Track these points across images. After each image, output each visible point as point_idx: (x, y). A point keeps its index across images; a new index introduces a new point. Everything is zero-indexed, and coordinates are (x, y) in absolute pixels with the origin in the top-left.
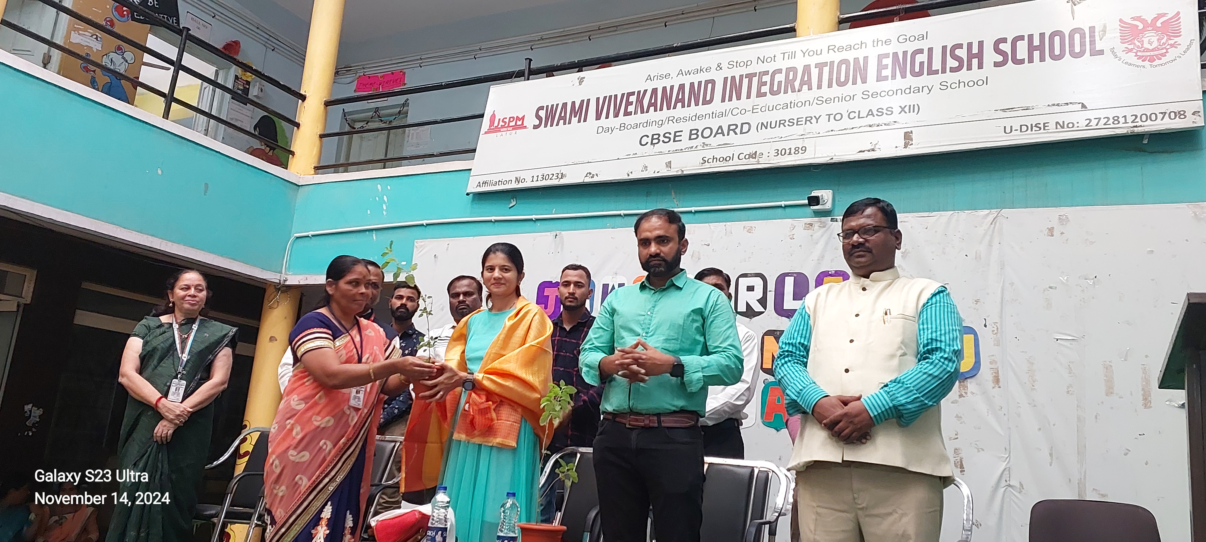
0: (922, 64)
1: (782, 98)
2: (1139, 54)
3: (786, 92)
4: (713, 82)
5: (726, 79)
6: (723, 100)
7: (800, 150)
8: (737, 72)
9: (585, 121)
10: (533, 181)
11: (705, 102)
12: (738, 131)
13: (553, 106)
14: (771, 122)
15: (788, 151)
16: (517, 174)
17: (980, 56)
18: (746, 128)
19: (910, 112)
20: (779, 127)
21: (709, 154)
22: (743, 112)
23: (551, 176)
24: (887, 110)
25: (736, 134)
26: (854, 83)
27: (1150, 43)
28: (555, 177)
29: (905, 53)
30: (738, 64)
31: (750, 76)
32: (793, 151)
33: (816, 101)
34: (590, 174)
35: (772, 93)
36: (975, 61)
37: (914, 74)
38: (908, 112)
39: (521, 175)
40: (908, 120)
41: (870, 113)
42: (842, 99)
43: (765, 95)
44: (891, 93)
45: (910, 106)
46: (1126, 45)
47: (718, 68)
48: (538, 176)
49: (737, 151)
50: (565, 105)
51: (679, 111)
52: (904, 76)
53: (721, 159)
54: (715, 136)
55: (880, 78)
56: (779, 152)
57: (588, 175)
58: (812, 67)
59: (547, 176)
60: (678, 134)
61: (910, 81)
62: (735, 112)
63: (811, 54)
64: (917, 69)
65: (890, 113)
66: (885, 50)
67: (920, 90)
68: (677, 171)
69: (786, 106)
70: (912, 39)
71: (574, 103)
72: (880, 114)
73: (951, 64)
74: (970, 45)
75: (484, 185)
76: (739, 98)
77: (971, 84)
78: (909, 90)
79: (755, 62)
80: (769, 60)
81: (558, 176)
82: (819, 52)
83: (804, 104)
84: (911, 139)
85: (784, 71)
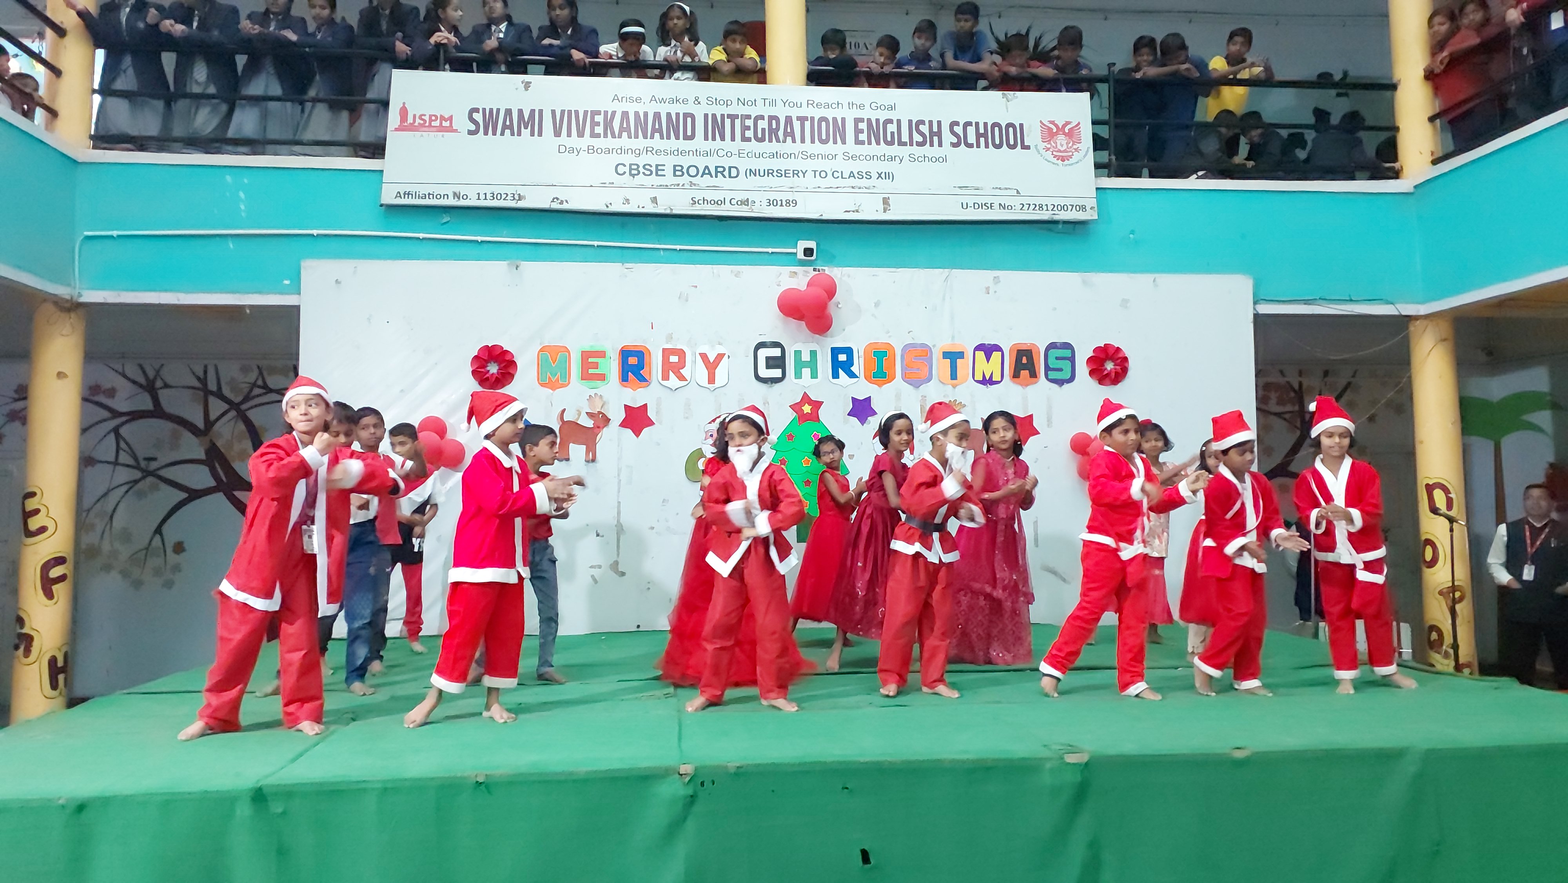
0: (892, 133)
1: (767, 147)
2: (1054, 153)
3: (770, 141)
4: (693, 117)
5: (706, 116)
6: (706, 138)
7: (791, 204)
8: (719, 111)
9: (540, 134)
10: (479, 199)
11: (686, 138)
12: (726, 173)
13: (491, 110)
14: (759, 170)
15: (779, 203)
16: (457, 189)
17: (939, 134)
18: (734, 172)
19: (886, 179)
20: (768, 176)
21: (699, 195)
22: (729, 154)
23: (504, 196)
24: (866, 174)
25: (725, 177)
26: (835, 142)
27: (1062, 146)
28: (509, 197)
29: (877, 120)
30: (717, 102)
31: (733, 117)
32: (784, 203)
33: (800, 155)
34: (558, 199)
35: (757, 139)
36: (936, 139)
37: (887, 143)
38: (884, 178)
39: (463, 190)
40: (884, 185)
41: (852, 175)
42: (826, 157)
43: (749, 140)
44: (868, 158)
45: (886, 173)
46: (1045, 144)
47: (696, 102)
48: (485, 194)
49: (728, 196)
50: (509, 112)
51: (657, 142)
52: (878, 143)
53: (713, 202)
54: (702, 176)
55: (858, 142)
56: (771, 202)
57: (555, 200)
58: (794, 119)
59: (499, 195)
60: (660, 168)
61: (883, 149)
62: (721, 153)
63: (791, 104)
64: (889, 139)
65: (869, 177)
66: (859, 114)
67: (892, 159)
68: (665, 209)
69: (773, 156)
70: (883, 107)
71: (520, 112)
72: (861, 177)
73: (917, 138)
74: (931, 122)
75: (406, 196)
76: (723, 138)
77: (934, 160)
78: (884, 158)
79: (735, 102)
80: (750, 103)
81: (513, 197)
82: (799, 105)
83: (789, 156)
84: (889, 205)
85: (766, 118)
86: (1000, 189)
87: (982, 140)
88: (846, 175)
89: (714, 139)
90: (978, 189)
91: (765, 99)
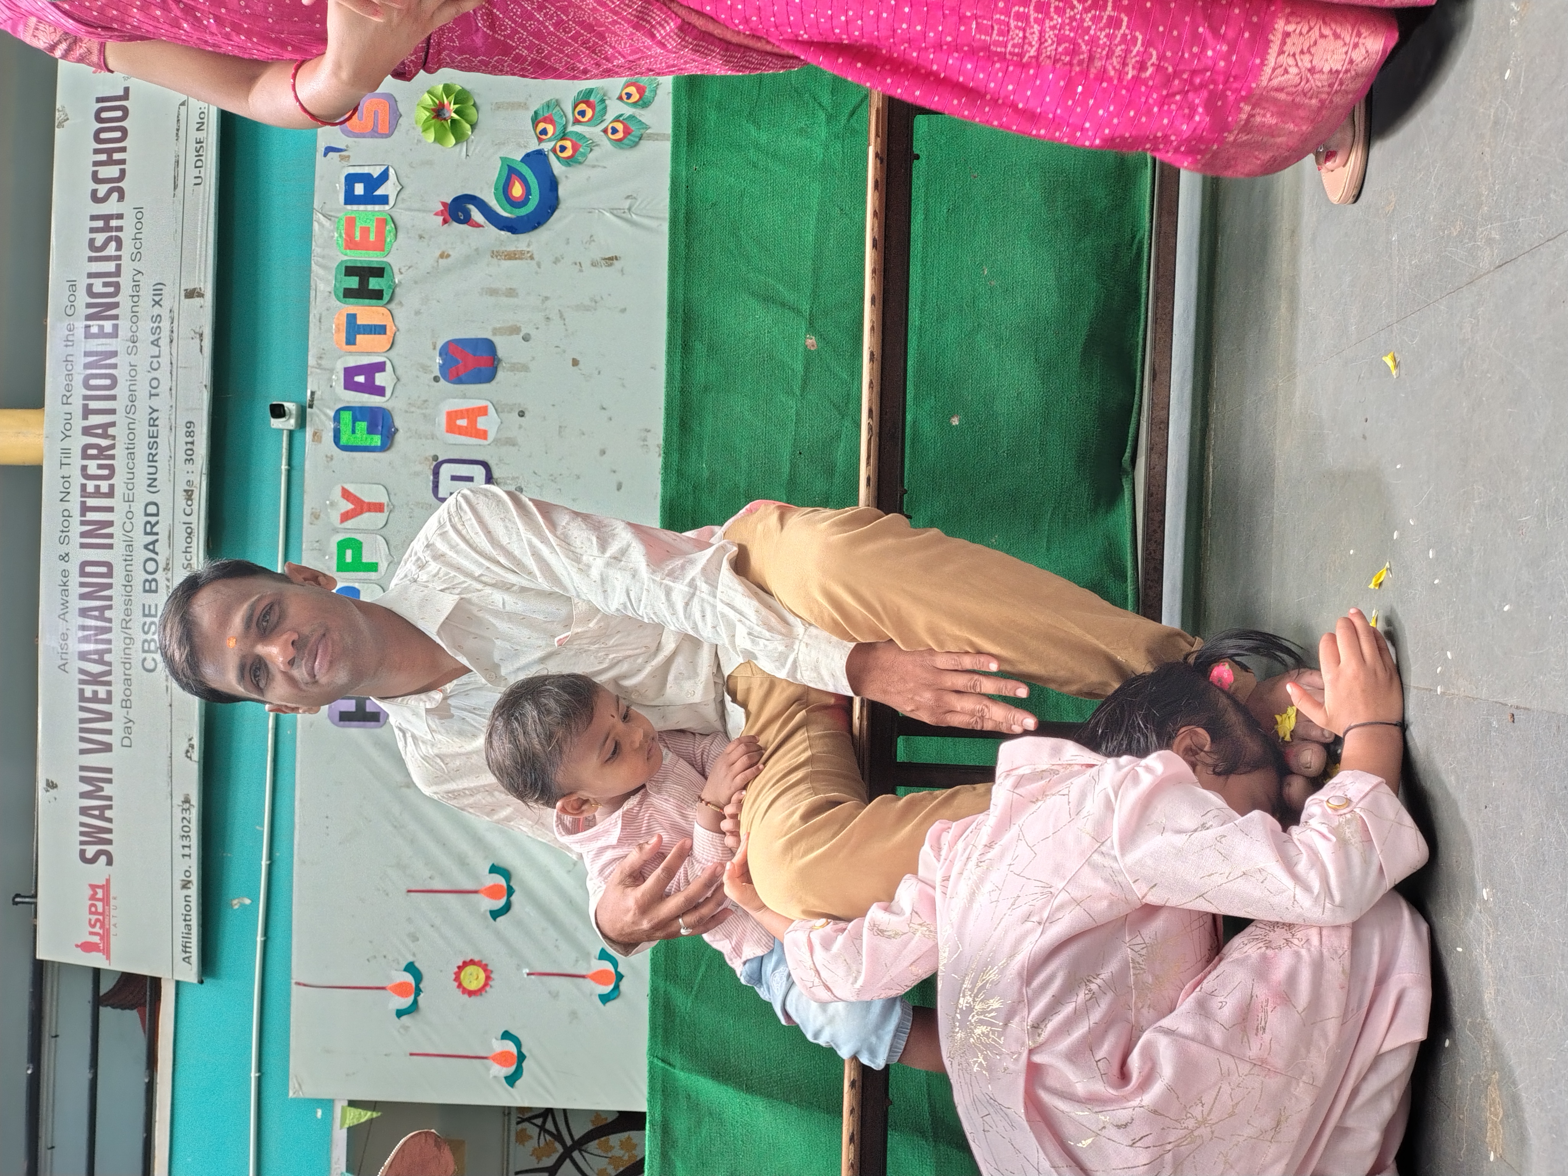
0: (106, 285)
1: (120, 462)
3: (112, 457)
4: (84, 565)
5: (83, 546)
6: (110, 546)
7: (190, 430)
8: (76, 529)
9: (109, 771)
10: (189, 856)
11: (109, 574)
12: (153, 520)
13: (82, 834)
14: (149, 474)
15: (189, 446)
16: (178, 884)
17: (107, 218)
18: (152, 509)
19: (161, 295)
20: (156, 461)
21: (180, 559)
22: (130, 515)
23: (186, 823)
24: (154, 323)
25: (157, 523)
26: (115, 366)
28: (187, 816)
29: (89, 306)
30: (65, 529)
31: (85, 509)
32: (190, 439)
33: (130, 415)
34: (188, 751)
35: (112, 474)
36: (114, 223)
37: (116, 294)
38: (160, 297)
39: (179, 877)
40: (171, 296)
41: (155, 343)
42: (133, 380)
43: (112, 487)
44: (135, 320)
45: (154, 295)
47: (66, 559)
48: (184, 847)
49: (180, 519)
50: (84, 811)
51: (115, 614)
52: (116, 305)
53: (189, 540)
54: (157, 554)
55: (115, 334)
56: (189, 458)
57: (189, 754)
58: (86, 423)
59: (186, 829)
60: (147, 612)
61: (123, 299)
62: (128, 527)
63: (68, 427)
64: (111, 290)
65: (159, 319)
66: (80, 332)
67: (137, 286)
69: (131, 455)
70: (72, 298)
71: (83, 795)
72: (158, 330)
73: (111, 250)
74: (93, 230)
75: (188, 950)
76: (110, 524)
77: (139, 226)
78: (135, 296)
79: (66, 505)
80: (67, 485)
81: (186, 810)
82: (69, 416)
83: (131, 431)
84: (195, 289)
85: (85, 462)
86: (178, 130)
87: (116, 156)
88: (155, 351)
89: (111, 536)
90: (178, 162)
91: (62, 464)
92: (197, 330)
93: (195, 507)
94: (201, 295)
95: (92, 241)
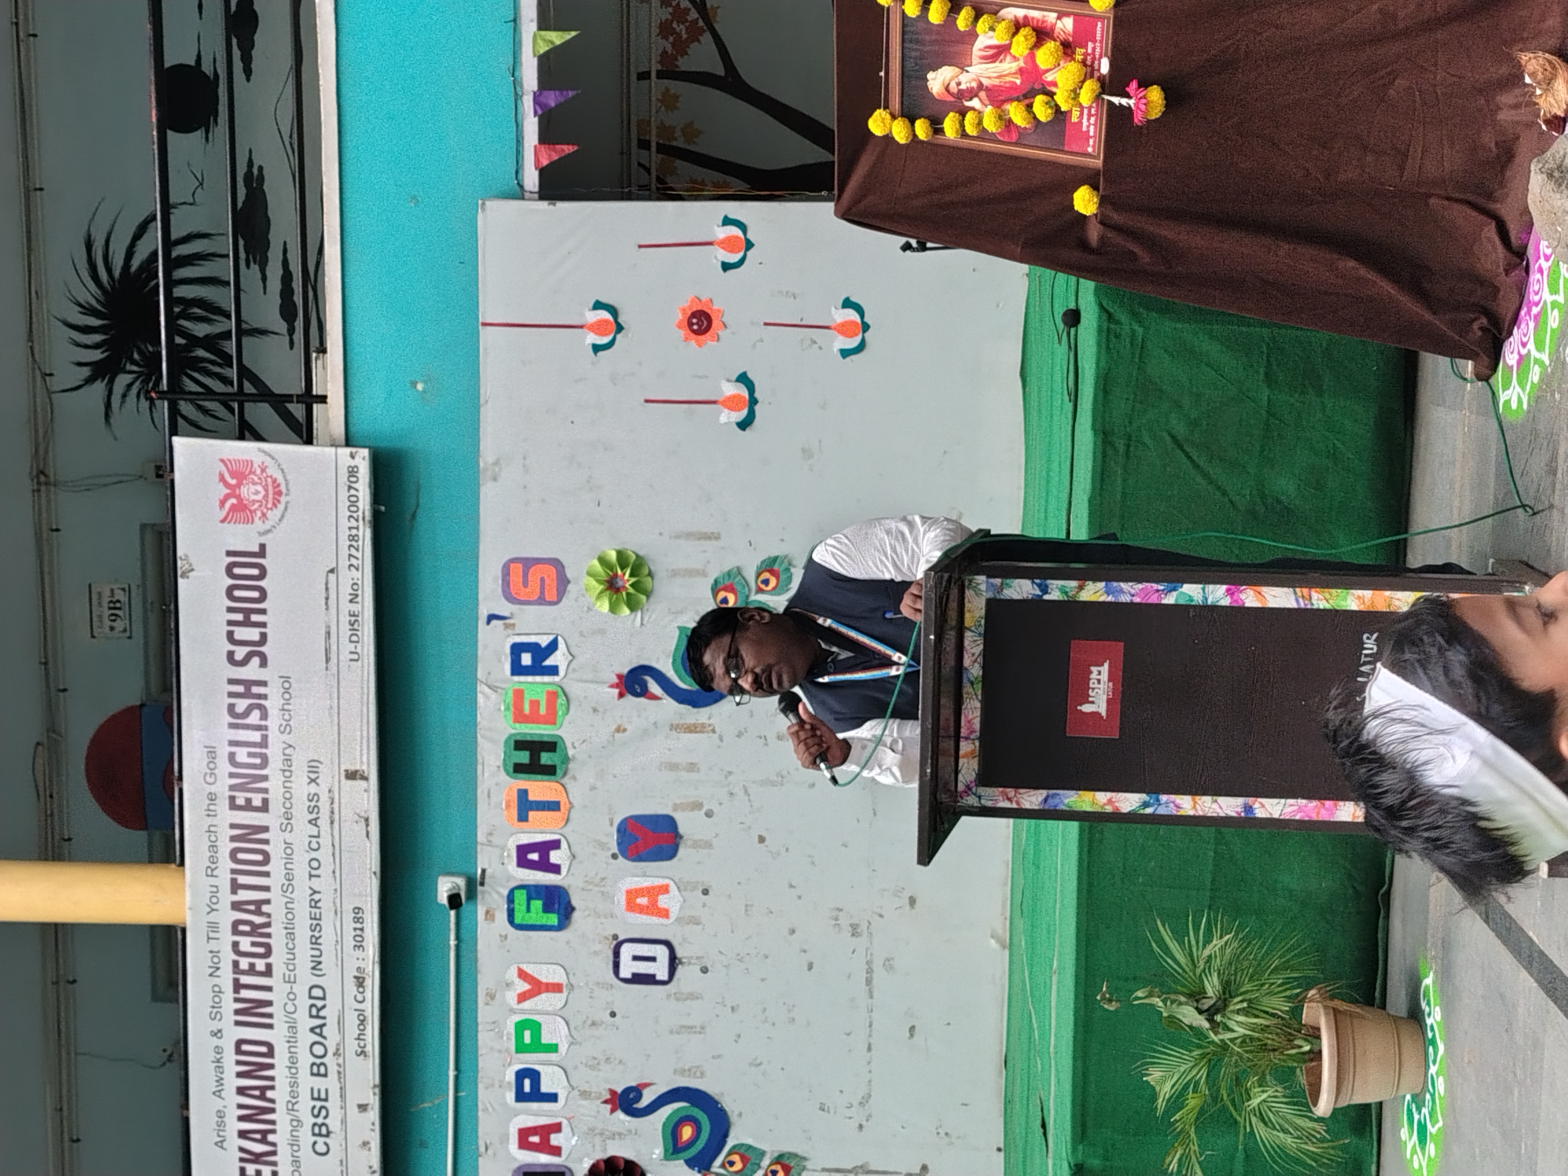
0: (250, 755)
1: (277, 942)
2: (270, 506)
3: (269, 935)
4: (239, 1043)
5: (238, 1023)
6: (270, 1026)
7: (358, 916)
8: (229, 1005)
11: (270, 1053)
12: (320, 1003)
14: (312, 956)
15: (358, 932)
17: (248, 684)
18: (317, 992)
19: (318, 772)
20: (320, 944)
21: (352, 1046)
22: (292, 996)
24: (311, 801)
25: (324, 1007)
26: (266, 842)
29: (232, 775)
30: (216, 1005)
31: (238, 986)
32: (358, 926)
33: (288, 894)
35: (268, 953)
36: (255, 690)
37: (264, 765)
38: (316, 775)
40: (329, 775)
41: (313, 822)
42: (289, 858)
43: (269, 966)
44: (288, 795)
45: (309, 772)
46: (256, 519)
47: (219, 1035)
49: (351, 1005)
51: (280, 1094)
52: (265, 778)
53: (362, 1028)
54: (325, 1038)
55: (265, 807)
56: (359, 944)
58: (236, 898)
60: (316, 1095)
61: (273, 771)
62: (290, 1008)
63: (214, 900)
64: (258, 761)
65: (316, 798)
66: (223, 801)
67: (288, 760)
68: (375, 1094)
69: (291, 936)
70: (212, 766)
72: (316, 810)
73: (254, 718)
74: (231, 695)
76: (269, 1003)
77: (287, 696)
78: (286, 771)
79: (216, 981)
80: (216, 960)
82: (215, 889)
83: (290, 910)
84: (356, 771)
85: (237, 938)
86: (327, 599)
87: (254, 618)
88: (313, 830)
90: (328, 633)
91: (209, 938)
92: (363, 814)
93: (368, 994)
94: (365, 779)
95: (231, 708)
